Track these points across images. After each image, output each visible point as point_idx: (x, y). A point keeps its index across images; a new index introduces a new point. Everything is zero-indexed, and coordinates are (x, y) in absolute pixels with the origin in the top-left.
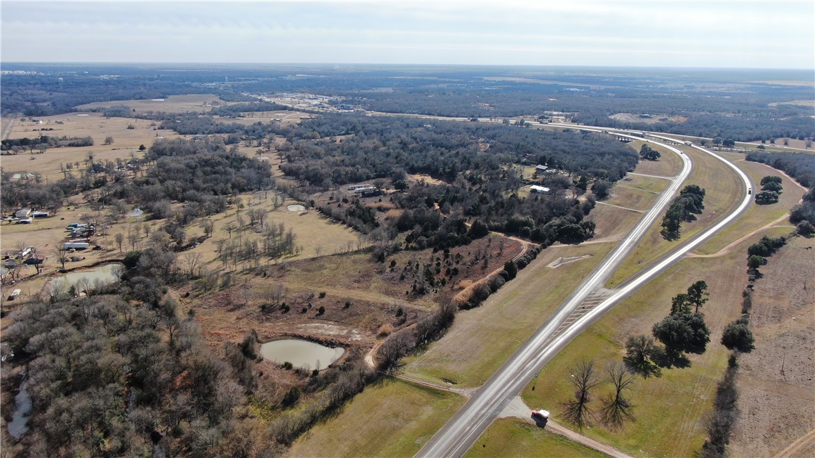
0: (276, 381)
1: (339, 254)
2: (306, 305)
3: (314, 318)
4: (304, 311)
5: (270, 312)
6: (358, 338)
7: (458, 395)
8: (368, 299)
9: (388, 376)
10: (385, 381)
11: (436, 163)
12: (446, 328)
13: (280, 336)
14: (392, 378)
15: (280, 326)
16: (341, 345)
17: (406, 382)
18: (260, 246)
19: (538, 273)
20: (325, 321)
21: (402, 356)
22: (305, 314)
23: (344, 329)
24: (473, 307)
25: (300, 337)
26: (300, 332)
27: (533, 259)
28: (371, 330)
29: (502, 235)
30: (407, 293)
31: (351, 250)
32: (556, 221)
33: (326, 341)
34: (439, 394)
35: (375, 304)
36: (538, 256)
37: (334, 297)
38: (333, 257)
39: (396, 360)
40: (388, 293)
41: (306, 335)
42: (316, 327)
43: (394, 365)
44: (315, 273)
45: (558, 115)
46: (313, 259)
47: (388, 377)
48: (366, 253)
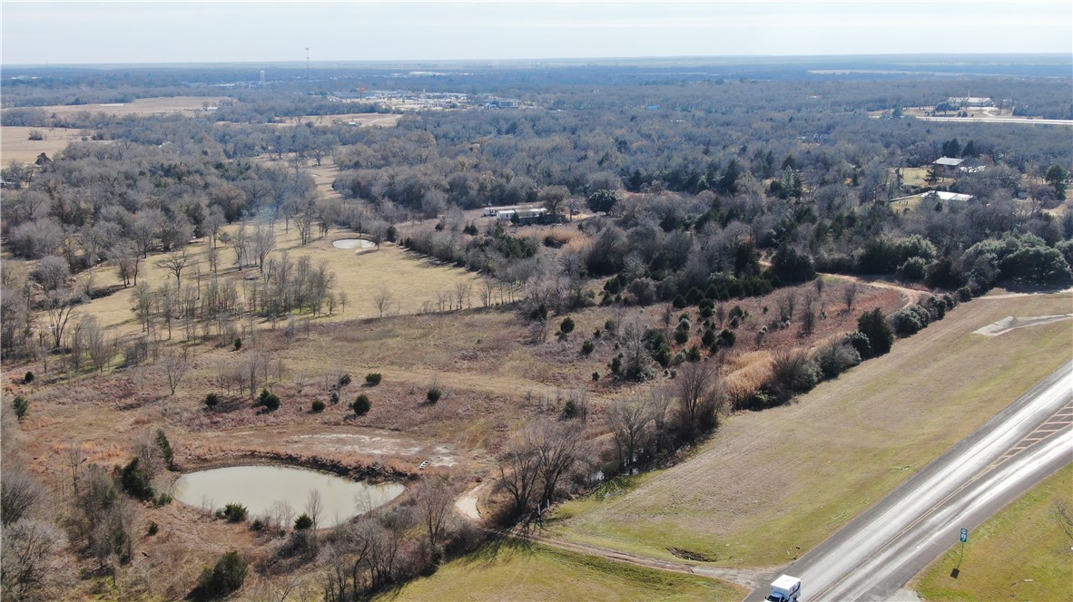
0: (190, 546)
1: (434, 313)
2: (325, 399)
3: (337, 424)
4: (318, 407)
5: (225, 411)
6: (449, 462)
7: (719, 582)
8: (488, 388)
9: (514, 539)
10: (504, 552)
11: (691, 167)
12: (694, 445)
13: (236, 458)
14: (524, 543)
15: (242, 437)
16: (398, 476)
17: (565, 556)
18: (243, 297)
19: (951, 344)
20: (367, 430)
21: (563, 496)
22: (318, 416)
23: (413, 445)
24: (771, 405)
25: (291, 461)
26: (292, 450)
27: (934, 319)
28: (486, 444)
29: (852, 279)
30: (596, 376)
31: (465, 307)
32: (994, 243)
33: (357, 469)
34: (660, 581)
35: (504, 399)
36: (948, 314)
37: (401, 384)
38: (419, 318)
39: (543, 506)
40: (542, 379)
41: (306, 455)
42: (339, 441)
43: (537, 518)
44: (365, 344)
45: (981, 105)
46: (368, 321)
47: (513, 543)
48: (503, 312)
